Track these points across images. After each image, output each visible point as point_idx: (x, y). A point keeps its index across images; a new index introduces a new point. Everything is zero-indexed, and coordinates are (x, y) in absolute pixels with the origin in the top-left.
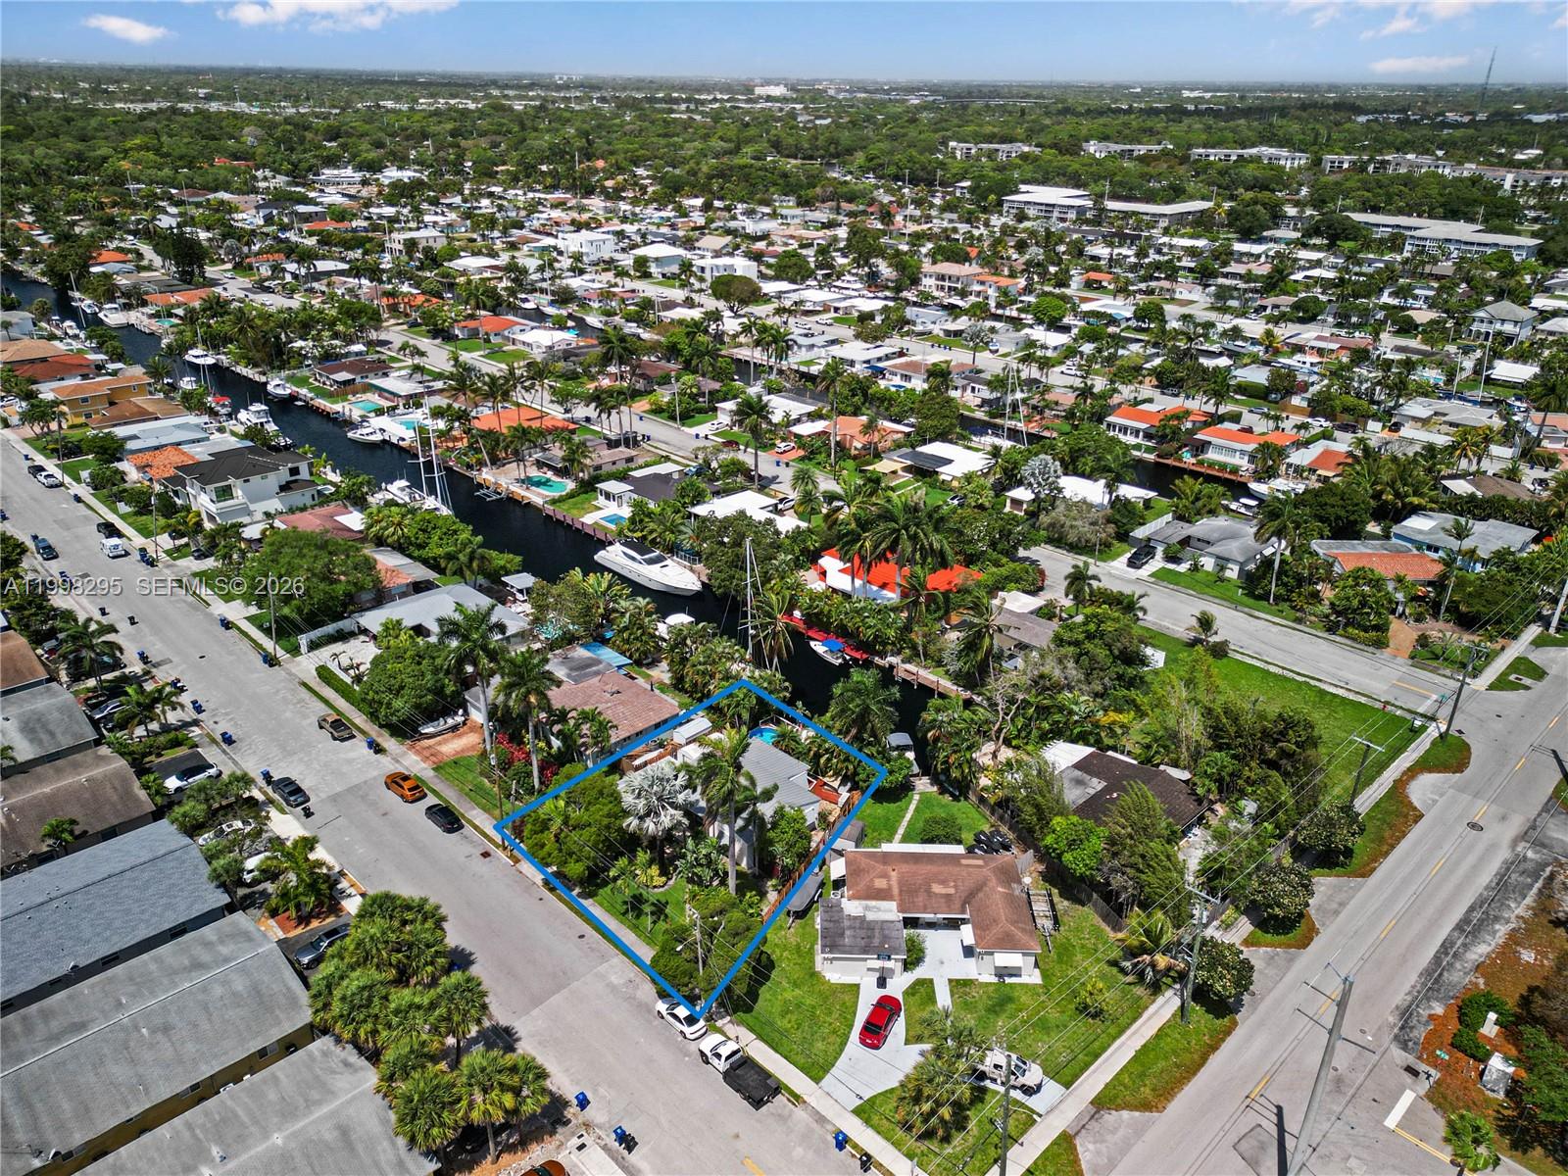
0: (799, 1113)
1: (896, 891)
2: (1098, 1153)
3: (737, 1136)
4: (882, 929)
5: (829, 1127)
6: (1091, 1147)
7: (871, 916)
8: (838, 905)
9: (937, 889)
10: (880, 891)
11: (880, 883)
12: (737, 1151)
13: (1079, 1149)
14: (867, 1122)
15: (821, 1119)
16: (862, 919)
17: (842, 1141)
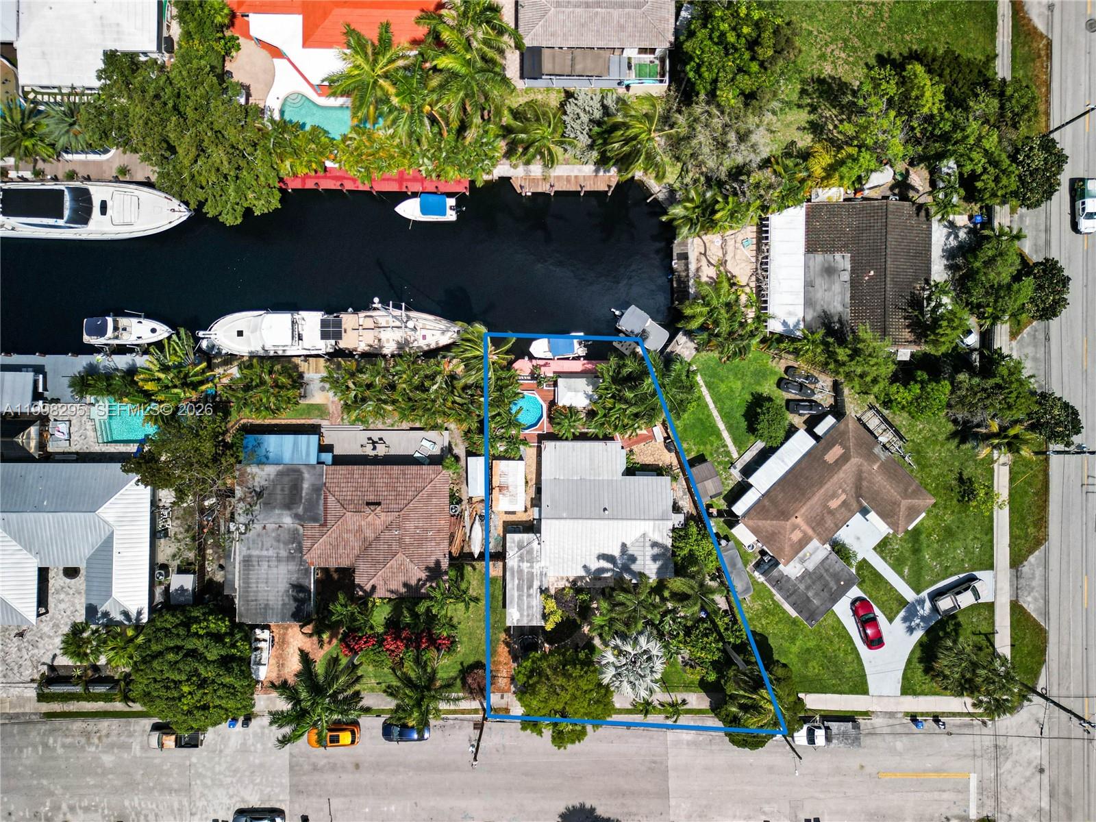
0: (877, 721)
1: (810, 532)
2: (1035, 599)
3: (862, 767)
4: (827, 570)
5: (900, 715)
6: (1029, 599)
7: (811, 566)
8: (782, 576)
9: (834, 504)
10: (800, 541)
11: (796, 536)
12: (870, 775)
13: (1025, 606)
14: (915, 693)
15: (891, 715)
16: (806, 574)
17: (914, 718)
